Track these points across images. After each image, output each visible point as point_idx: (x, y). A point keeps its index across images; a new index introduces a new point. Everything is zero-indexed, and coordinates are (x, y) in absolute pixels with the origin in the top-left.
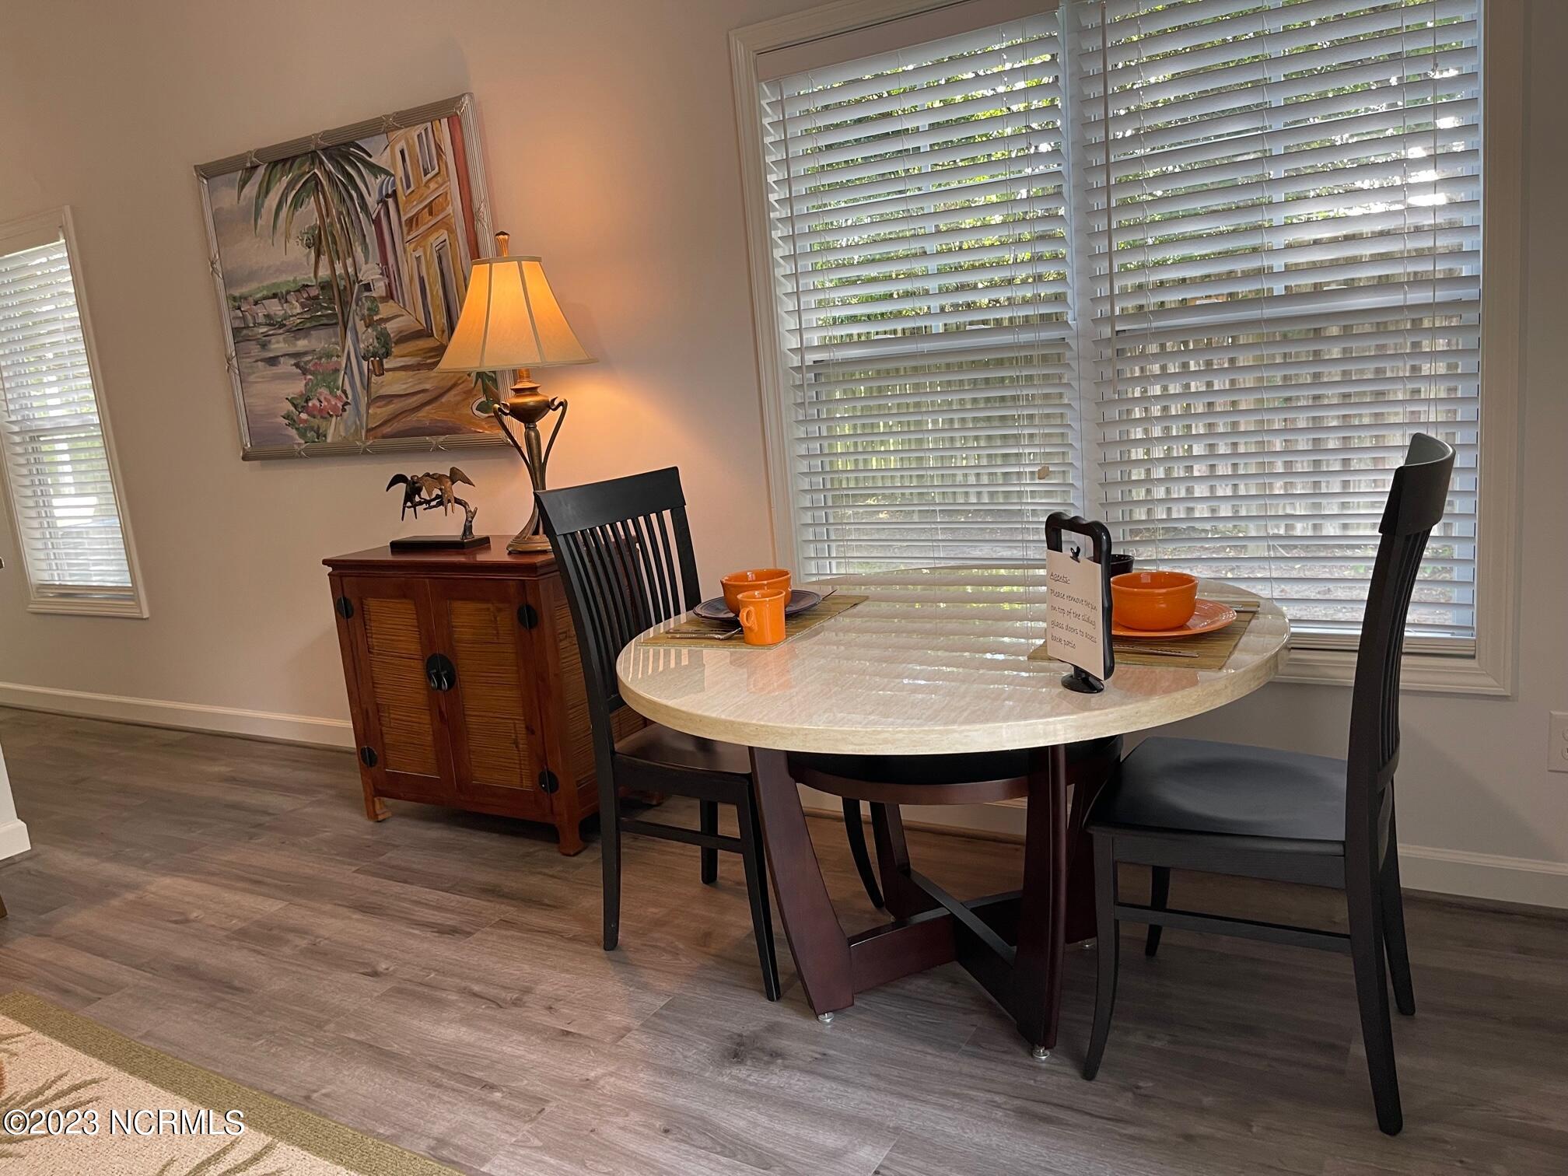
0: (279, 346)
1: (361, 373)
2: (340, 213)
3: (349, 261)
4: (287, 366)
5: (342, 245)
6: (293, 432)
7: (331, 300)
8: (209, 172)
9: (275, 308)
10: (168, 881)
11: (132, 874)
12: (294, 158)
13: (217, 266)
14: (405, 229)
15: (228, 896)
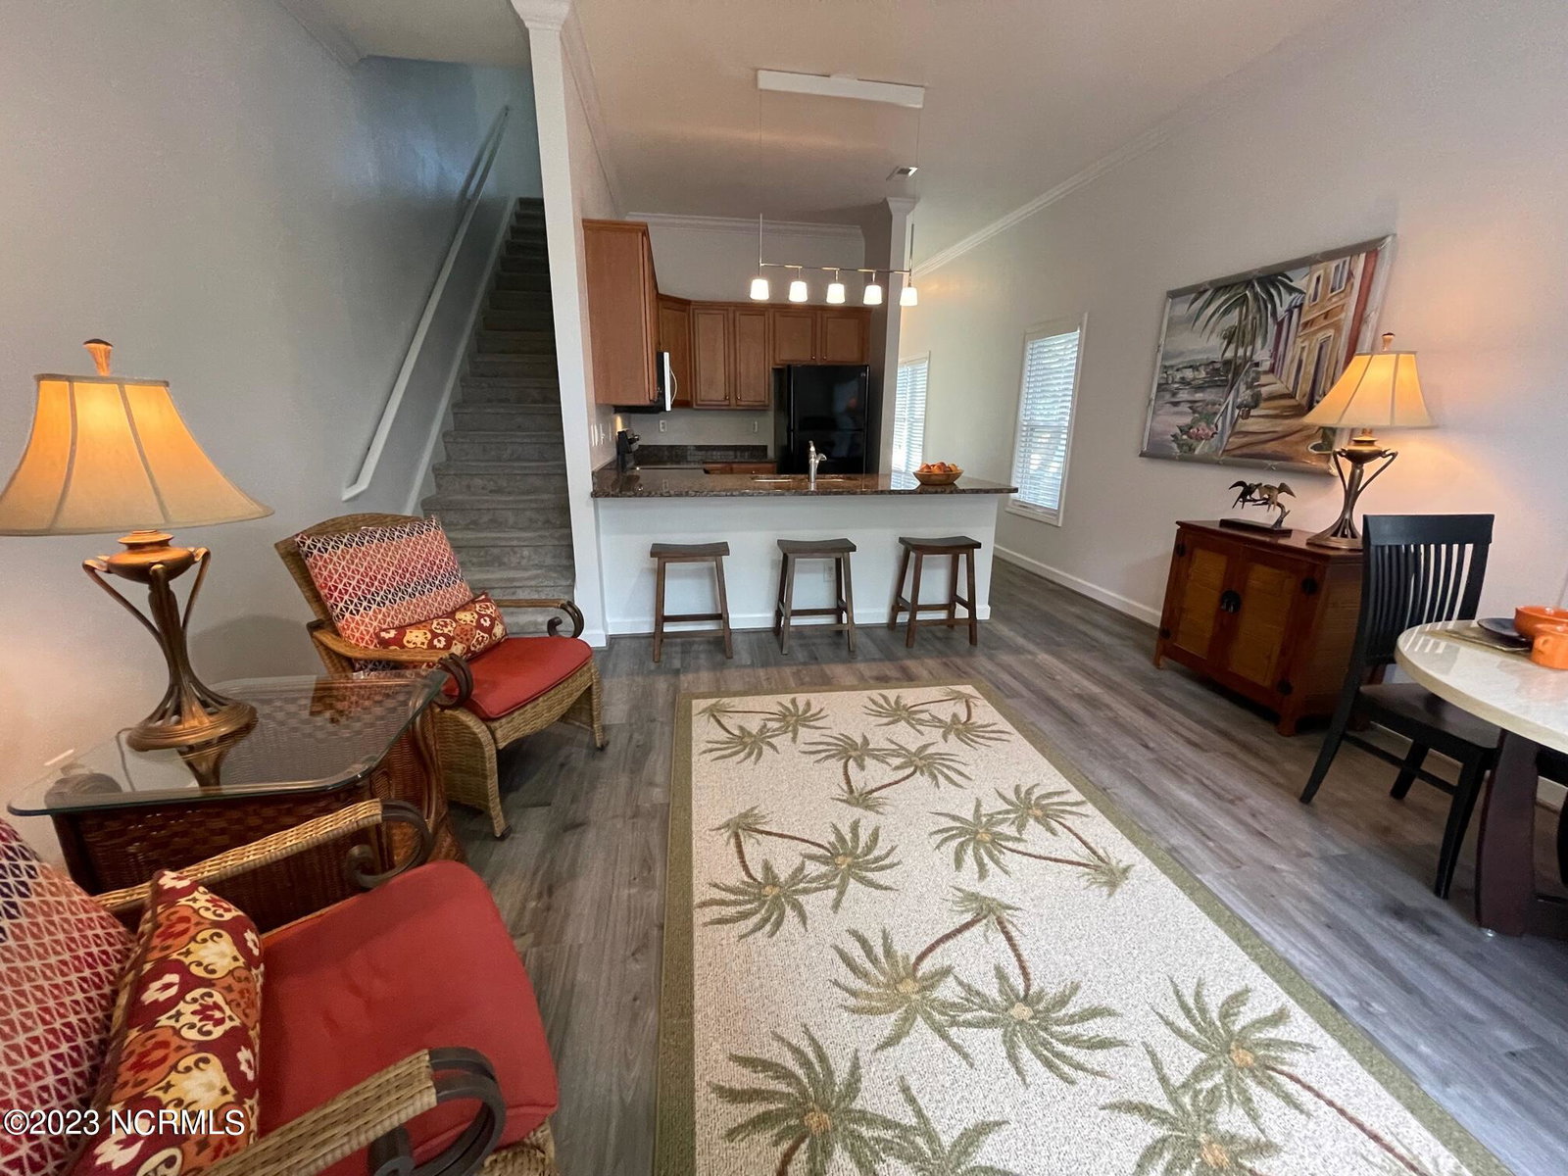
0: (1184, 395)
1: (1232, 417)
2: (1254, 318)
3: (1250, 349)
4: (1185, 408)
5: (1248, 337)
6: (1175, 446)
7: (1227, 372)
8: (1174, 295)
9: (1189, 374)
10: (1046, 656)
11: (1031, 647)
12: (1235, 284)
13: (1161, 349)
14: (1300, 328)
15: (1075, 676)
